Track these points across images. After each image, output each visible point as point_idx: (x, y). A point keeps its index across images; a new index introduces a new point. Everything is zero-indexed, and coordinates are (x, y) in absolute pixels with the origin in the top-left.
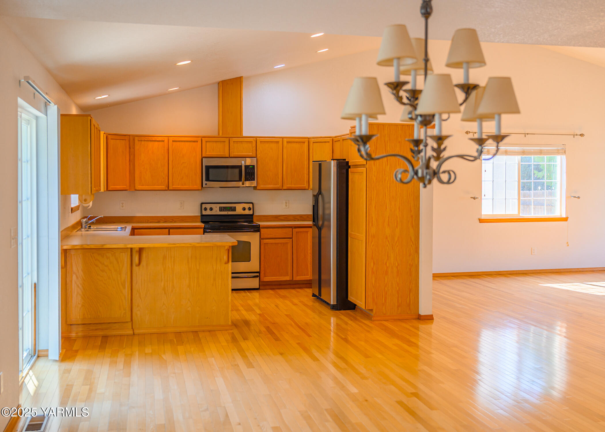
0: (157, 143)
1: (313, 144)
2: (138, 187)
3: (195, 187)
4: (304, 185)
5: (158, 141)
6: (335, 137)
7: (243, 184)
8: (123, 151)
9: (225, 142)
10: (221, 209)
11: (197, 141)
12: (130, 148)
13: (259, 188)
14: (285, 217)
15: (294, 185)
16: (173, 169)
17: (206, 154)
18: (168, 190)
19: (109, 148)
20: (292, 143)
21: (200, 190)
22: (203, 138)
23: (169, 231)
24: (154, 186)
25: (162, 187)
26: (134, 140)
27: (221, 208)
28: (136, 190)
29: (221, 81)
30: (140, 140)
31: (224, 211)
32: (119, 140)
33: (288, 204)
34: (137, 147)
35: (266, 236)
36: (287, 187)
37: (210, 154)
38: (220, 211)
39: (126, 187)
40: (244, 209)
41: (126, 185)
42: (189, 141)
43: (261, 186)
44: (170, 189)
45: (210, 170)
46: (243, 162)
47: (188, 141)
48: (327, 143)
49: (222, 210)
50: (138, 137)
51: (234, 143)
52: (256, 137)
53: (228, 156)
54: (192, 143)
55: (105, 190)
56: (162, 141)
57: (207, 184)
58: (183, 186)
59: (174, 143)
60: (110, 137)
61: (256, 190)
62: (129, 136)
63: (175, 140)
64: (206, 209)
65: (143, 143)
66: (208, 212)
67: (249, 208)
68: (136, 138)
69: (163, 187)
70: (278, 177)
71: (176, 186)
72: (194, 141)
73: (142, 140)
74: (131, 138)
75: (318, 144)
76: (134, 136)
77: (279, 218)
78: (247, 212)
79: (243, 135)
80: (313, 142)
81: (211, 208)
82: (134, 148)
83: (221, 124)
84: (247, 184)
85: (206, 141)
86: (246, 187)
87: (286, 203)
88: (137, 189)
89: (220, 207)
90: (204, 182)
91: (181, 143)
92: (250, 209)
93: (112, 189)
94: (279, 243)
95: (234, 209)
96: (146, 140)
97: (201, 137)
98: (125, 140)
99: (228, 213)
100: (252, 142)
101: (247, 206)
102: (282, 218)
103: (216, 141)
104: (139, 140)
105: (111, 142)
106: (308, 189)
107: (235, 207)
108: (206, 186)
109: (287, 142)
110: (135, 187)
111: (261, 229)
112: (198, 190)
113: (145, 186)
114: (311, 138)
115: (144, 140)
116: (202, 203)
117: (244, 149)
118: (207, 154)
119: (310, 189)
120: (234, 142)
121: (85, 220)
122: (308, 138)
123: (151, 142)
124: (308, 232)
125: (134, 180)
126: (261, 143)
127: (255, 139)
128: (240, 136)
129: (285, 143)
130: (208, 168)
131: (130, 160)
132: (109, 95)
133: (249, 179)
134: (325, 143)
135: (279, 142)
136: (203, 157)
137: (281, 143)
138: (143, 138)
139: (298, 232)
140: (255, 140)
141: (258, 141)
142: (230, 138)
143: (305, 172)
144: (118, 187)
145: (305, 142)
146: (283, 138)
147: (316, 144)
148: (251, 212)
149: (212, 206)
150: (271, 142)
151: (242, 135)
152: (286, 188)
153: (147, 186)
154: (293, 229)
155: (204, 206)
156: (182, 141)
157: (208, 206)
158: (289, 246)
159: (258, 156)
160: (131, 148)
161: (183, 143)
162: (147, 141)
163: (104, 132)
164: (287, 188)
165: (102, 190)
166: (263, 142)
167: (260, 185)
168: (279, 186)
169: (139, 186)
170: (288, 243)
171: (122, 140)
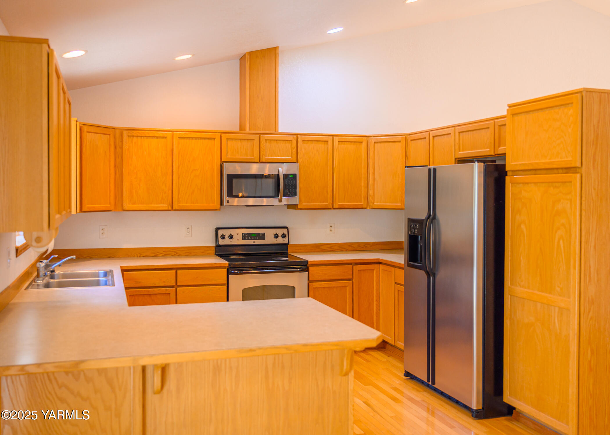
0: (155, 140)
1: (374, 145)
2: (127, 206)
3: (211, 206)
4: (361, 202)
5: (157, 137)
6: (410, 135)
7: (280, 201)
8: (105, 152)
9: (254, 140)
10: (245, 237)
11: (214, 139)
12: (115, 147)
13: (301, 207)
14: (329, 246)
15: (348, 202)
16: (179, 178)
17: (227, 157)
18: (172, 209)
19: (84, 145)
20: (345, 143)
21: (218, 210)
22: (223, 135)
23: (176, 272)
24: (152, 204)
25: (161, 206)
26: (122, 135)
27: (245, 235)
28: (124, 210)
29: (249, 52)
30: (131, 136)
31: (248, 239)
32: (99, 135)
33: (333, 229)
34: (126, 147)
35: (317, 278)
36: (339, 205)
37: (232, 157)
38: (243, 239)
39: (109, 205)
40: (276, 236)
41: (110, 203)
42: (203, 138)
43: (304, 204)
44: (174, 209)
45: (234, 181)
46: (280, 169)
47: (201, 138)
48: (396, 144)
49: (247, 238)
50: (127, 131)
51: (266, 142)
52: (297, 134)
53: (259, 161)
54: (206, 141)
55: (78, 211)
56: (164, 137)
57: (229, 200)
58: (193, 203)
59: (182, 141)
60: (85, 128)
61: (296, 209)
62: (114, 129)
63: (183, 136)
64: (223, 237)
65: (135, 139)
66: (227, 242)
67: (284, 234)
68: (125, 132)
69: (164, 206)
70: (327, 192)
71: (184, 205)
72: (209, 139)
73: (133, 136)
74: (118, 132)
75: (382, 144)
76: (122, 130)
77: (322, 247)
78: (280, 240)
79: (279, 131)
80: (375, 142)
81: (231, 235)
82: (122, 148)
83: (248, 113)
84: (286, 200)
85: (227, 139)
86: (284, 205)
87: (331, 227)
88: (127, 208)
89: (242, 234)
90: (225, 198)
91: (191, 140)
92: (284, 236)
93: (88, 210)
94: (334, 287)
95: (262, 236)
96: (139, 135)
97: (219, 132)
98: (109, 135)
99: (254, 242)
100: (291, 140)
101: (280, 232)
102: (325, 248)
103: (241, 139)
104: (129, 136)
105: (88, 137)
106: (365, 208)
107: (264, 233)
108: (228, 204)
109: (339, 142)
110: (122, 205)
111: (310, 267)
112: (216, 210)
113: (138, 204)
114: (370, 137)
115: (136, 135)
116: (218, 229)
117: (280, 151)
118: (229, 157)
119: (368, 208)
120: (266, 140)
121: (44, 264)
122: (366, 137)
123: (147, 138)
124: (374, 270)
125: (122, 195)
126: (303, 143)
127: (295, 136)
128: (274, 132)
129: (336, 143)
130: (231, 177)
131: (115, 166)
132: (86, 51)
133: (289, 193)
134: (393, 144)
135: (327, 141)
136: (223, 162)
137: (330, 143)
138: (135, 133)
139: (361, 270)
140: (296, 138)
141: (299, 140)
142: (261, 135)
143: (363, 185)
144: (98, 206)
145: (362, 142)
146: (333, 136)
147: (379, 144)
148: (285, 241)
149: (233, 232)
150: (317, 141)
151: (277, 130)
152: (337, 207)
153: (142, 204)
154: (354, 266)
155: (220, 232)
156: (192, 138)
157: (227, 233)
158: (349, 290)
159: (300, 160)
160: (118, 148)
161: (194, 141)
162: (142, 136)
163: (76, 119)
164: (339, 207)
165: (74, 212)
166: (306, 142)
167: (302, 203)
168: (328, 203)
169: (129, 204)
170: (346, 287)
171: (104, 134)
